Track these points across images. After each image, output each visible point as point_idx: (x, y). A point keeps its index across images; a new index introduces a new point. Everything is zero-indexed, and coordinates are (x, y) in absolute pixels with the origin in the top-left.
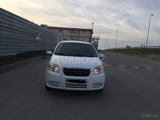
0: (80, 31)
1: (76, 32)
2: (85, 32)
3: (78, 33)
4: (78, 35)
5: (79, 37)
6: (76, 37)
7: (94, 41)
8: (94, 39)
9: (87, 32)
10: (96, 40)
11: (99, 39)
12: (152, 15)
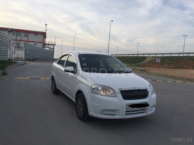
0: (29, 34)
1: (23, 34)
2: (36, 35)
3: (26, 36)
4: (26, 39)
5: (28, 41)
6: (23, 41)
7: (50, 48)
8: (49, 45)
9: (38, 36)
10: (52, 47)
11: (55, 45)
12: (112, 21)
